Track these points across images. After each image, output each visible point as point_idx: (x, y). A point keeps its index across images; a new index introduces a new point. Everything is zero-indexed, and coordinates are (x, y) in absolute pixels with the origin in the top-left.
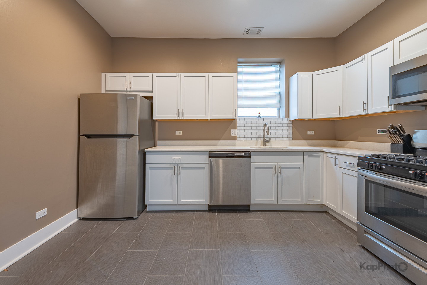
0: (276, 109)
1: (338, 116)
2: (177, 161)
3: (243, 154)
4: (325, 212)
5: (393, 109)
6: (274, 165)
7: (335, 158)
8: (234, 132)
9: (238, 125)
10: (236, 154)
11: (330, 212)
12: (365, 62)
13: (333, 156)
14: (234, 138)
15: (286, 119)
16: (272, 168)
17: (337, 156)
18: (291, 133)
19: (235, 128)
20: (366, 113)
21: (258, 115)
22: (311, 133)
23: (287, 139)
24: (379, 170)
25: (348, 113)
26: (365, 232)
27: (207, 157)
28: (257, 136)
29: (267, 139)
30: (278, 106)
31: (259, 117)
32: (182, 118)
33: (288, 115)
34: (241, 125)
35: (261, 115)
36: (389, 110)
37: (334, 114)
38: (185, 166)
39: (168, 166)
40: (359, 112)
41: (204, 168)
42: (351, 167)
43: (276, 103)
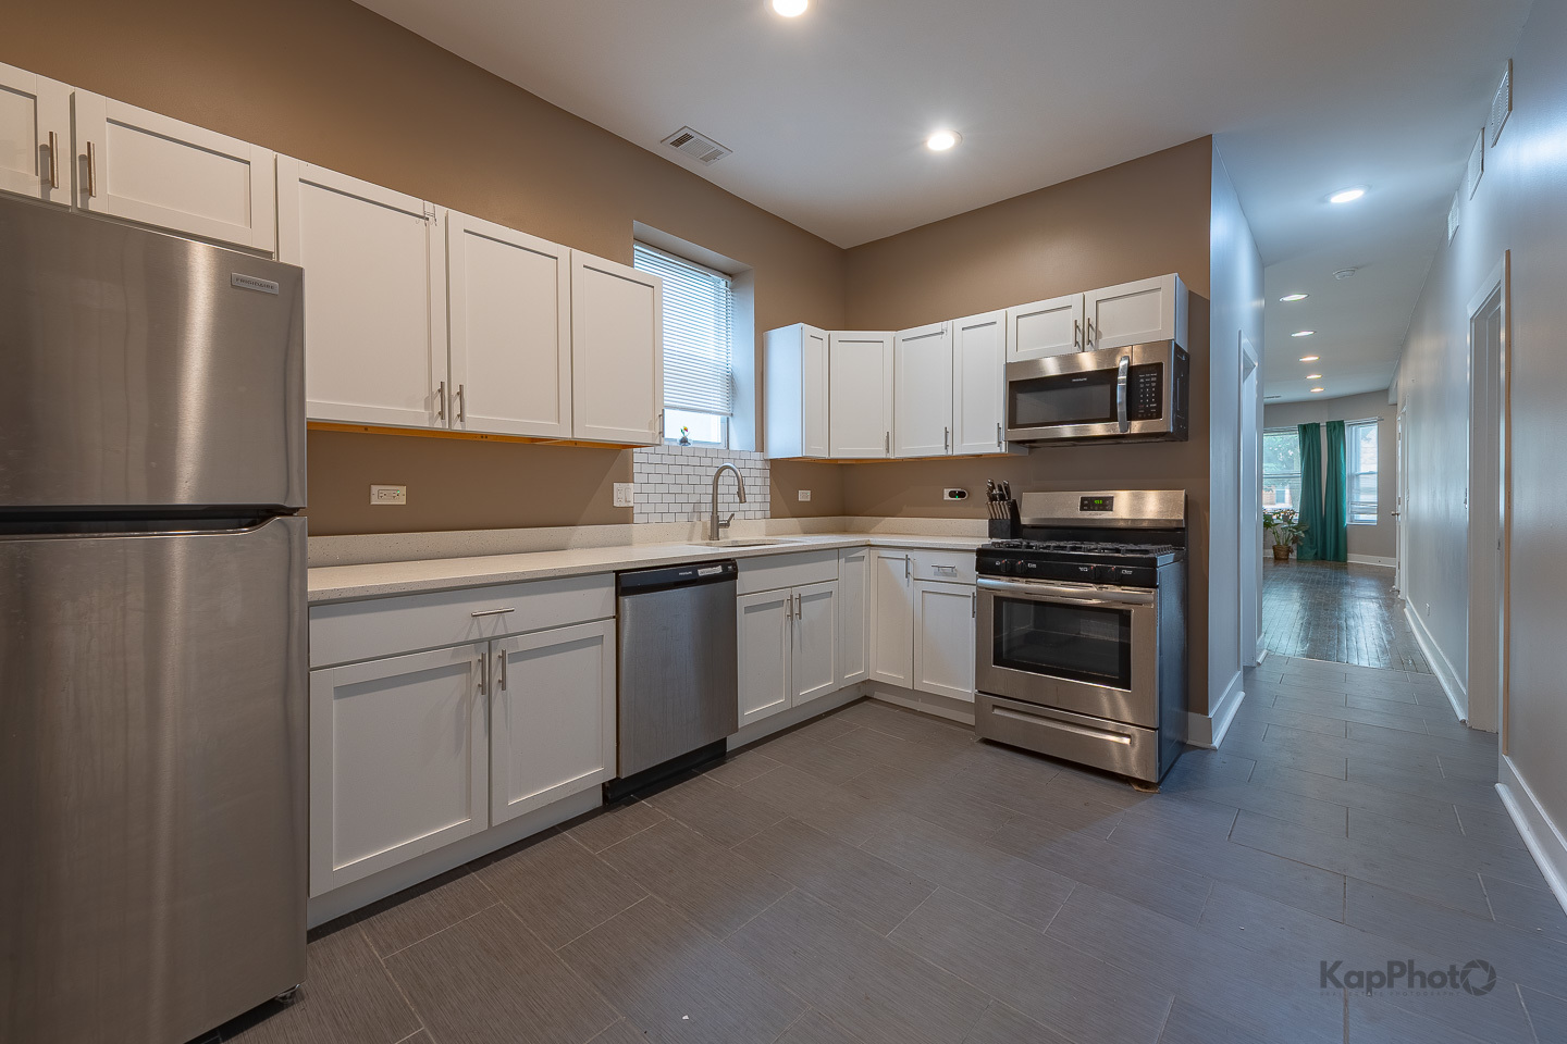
0: (718, 419)
1: (883, 455)
2: (488, 628)
3: (718, 570)
4: (866, 698)
5: (1003, 451)
6: (784, 595)
7: (907, 559)
8: (623, 494)
9: (636, 468)
10: (702, 572)
11: (877, 695)
12: (947, 337)
13: (902, 554)
14: (624, 516)
15: (758, 456)
16: (779, 604)
17: (911, 554)
18: (768, 499)
19: (627, 477)
20: (950, 453)
21: (679, 436)
22: (804, 496)
23: (759, 515)
24: (1011, 572)
25: (906, 449)
26: (995, 707)
27: (608, 592)
28: (689, 508)
29: (724, 517)
30: (725, 409)
31: (684, 441)
32: (457, 426)
33: (761, 442)
34: (646, 469)
35: (691, 437)
36: (997, 450)
37: (874, 450)
38: (526, 643)
39: (444, 659)
40: (935, 449)
41: (599, 640)
42: (946, 574)
43: (717, 399)
